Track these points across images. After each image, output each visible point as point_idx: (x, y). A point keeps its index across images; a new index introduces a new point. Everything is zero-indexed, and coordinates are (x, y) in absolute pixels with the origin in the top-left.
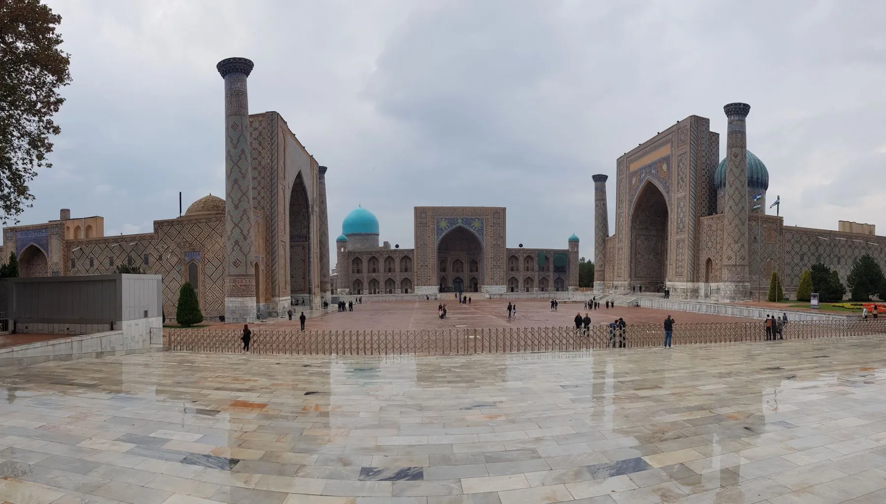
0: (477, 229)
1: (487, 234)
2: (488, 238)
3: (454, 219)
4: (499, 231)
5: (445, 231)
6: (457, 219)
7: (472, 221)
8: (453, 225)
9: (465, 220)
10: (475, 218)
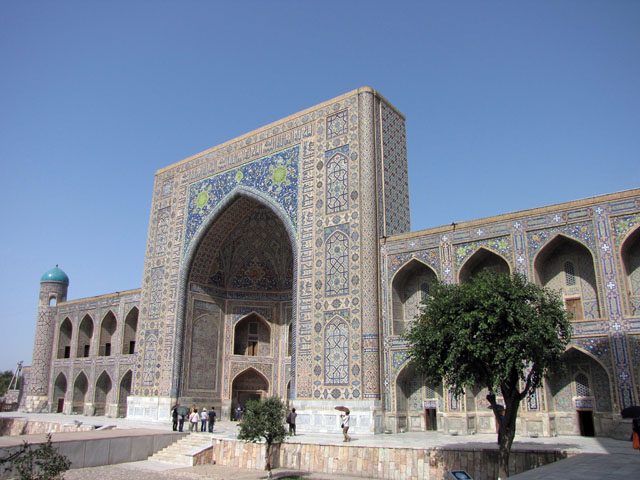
1: (307, 198)
2: (311, 210)
3: (227, 175)
4: (346, 177)
5: (203, 218)
6: (232, 174)
7: (268, 168)
8: (221, 197)
9: (250, 171)
10: (275, 157)
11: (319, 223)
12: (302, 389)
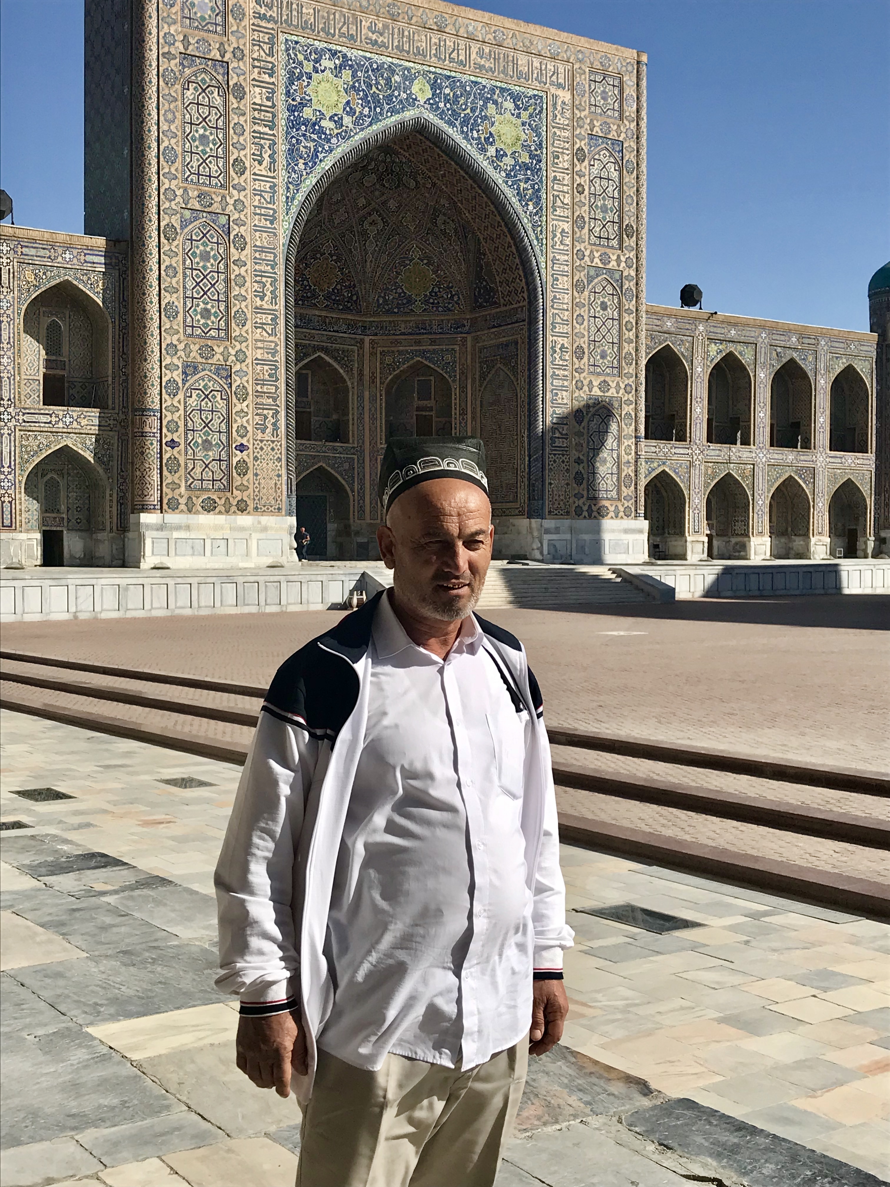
0: (508, 161)
3: (393, 72)
4: (616, 194)
5: (334, 140)
6: (404, 73)
7: (485, 106)
8: (381, 114)
9: (447, 91)
10: (497, 92)
11: (580, 254)
12: (557, 503)
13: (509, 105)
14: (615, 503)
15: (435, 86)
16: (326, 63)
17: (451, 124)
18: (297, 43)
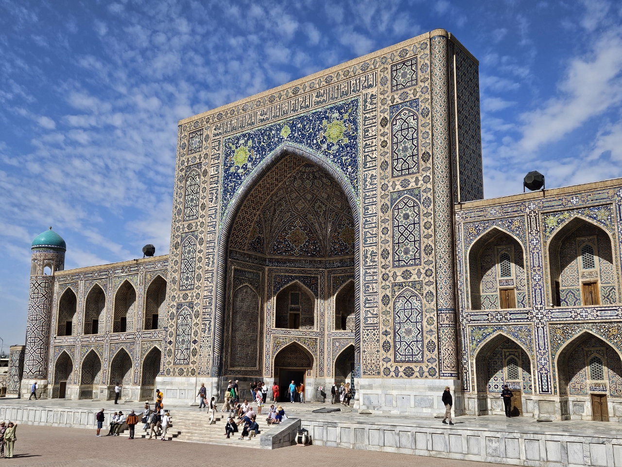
1: (369, 159)
2: (374, 172)
3: (271, 130)
4: (415, 135)
5: (243, 178)
6: (277, 128)
7: (321, 123)
8: (265, 154)
9: (299, 126)
10: (328, 111)
11: (384, 187)
12: (369, 366)
13: (336, 115)
14: (419, 365)
15: (293, 126)
16: (242, 142)
17: (301, 142)
18: (229, 139)
